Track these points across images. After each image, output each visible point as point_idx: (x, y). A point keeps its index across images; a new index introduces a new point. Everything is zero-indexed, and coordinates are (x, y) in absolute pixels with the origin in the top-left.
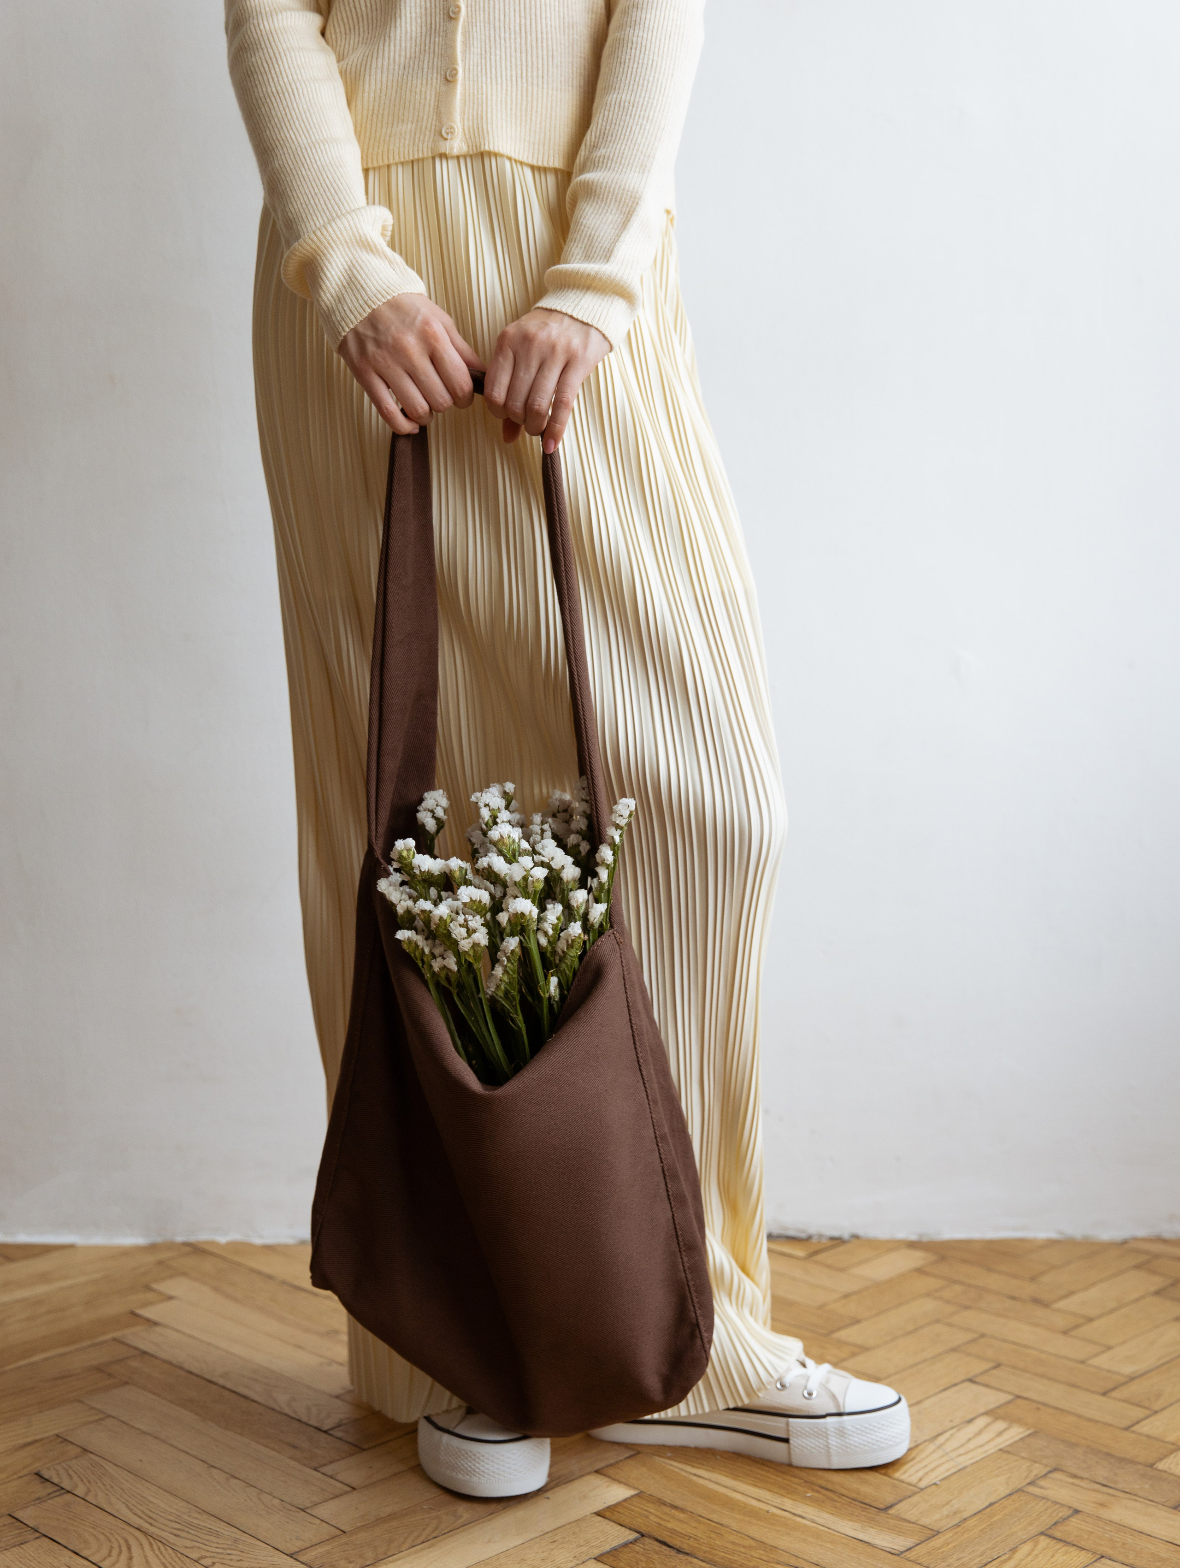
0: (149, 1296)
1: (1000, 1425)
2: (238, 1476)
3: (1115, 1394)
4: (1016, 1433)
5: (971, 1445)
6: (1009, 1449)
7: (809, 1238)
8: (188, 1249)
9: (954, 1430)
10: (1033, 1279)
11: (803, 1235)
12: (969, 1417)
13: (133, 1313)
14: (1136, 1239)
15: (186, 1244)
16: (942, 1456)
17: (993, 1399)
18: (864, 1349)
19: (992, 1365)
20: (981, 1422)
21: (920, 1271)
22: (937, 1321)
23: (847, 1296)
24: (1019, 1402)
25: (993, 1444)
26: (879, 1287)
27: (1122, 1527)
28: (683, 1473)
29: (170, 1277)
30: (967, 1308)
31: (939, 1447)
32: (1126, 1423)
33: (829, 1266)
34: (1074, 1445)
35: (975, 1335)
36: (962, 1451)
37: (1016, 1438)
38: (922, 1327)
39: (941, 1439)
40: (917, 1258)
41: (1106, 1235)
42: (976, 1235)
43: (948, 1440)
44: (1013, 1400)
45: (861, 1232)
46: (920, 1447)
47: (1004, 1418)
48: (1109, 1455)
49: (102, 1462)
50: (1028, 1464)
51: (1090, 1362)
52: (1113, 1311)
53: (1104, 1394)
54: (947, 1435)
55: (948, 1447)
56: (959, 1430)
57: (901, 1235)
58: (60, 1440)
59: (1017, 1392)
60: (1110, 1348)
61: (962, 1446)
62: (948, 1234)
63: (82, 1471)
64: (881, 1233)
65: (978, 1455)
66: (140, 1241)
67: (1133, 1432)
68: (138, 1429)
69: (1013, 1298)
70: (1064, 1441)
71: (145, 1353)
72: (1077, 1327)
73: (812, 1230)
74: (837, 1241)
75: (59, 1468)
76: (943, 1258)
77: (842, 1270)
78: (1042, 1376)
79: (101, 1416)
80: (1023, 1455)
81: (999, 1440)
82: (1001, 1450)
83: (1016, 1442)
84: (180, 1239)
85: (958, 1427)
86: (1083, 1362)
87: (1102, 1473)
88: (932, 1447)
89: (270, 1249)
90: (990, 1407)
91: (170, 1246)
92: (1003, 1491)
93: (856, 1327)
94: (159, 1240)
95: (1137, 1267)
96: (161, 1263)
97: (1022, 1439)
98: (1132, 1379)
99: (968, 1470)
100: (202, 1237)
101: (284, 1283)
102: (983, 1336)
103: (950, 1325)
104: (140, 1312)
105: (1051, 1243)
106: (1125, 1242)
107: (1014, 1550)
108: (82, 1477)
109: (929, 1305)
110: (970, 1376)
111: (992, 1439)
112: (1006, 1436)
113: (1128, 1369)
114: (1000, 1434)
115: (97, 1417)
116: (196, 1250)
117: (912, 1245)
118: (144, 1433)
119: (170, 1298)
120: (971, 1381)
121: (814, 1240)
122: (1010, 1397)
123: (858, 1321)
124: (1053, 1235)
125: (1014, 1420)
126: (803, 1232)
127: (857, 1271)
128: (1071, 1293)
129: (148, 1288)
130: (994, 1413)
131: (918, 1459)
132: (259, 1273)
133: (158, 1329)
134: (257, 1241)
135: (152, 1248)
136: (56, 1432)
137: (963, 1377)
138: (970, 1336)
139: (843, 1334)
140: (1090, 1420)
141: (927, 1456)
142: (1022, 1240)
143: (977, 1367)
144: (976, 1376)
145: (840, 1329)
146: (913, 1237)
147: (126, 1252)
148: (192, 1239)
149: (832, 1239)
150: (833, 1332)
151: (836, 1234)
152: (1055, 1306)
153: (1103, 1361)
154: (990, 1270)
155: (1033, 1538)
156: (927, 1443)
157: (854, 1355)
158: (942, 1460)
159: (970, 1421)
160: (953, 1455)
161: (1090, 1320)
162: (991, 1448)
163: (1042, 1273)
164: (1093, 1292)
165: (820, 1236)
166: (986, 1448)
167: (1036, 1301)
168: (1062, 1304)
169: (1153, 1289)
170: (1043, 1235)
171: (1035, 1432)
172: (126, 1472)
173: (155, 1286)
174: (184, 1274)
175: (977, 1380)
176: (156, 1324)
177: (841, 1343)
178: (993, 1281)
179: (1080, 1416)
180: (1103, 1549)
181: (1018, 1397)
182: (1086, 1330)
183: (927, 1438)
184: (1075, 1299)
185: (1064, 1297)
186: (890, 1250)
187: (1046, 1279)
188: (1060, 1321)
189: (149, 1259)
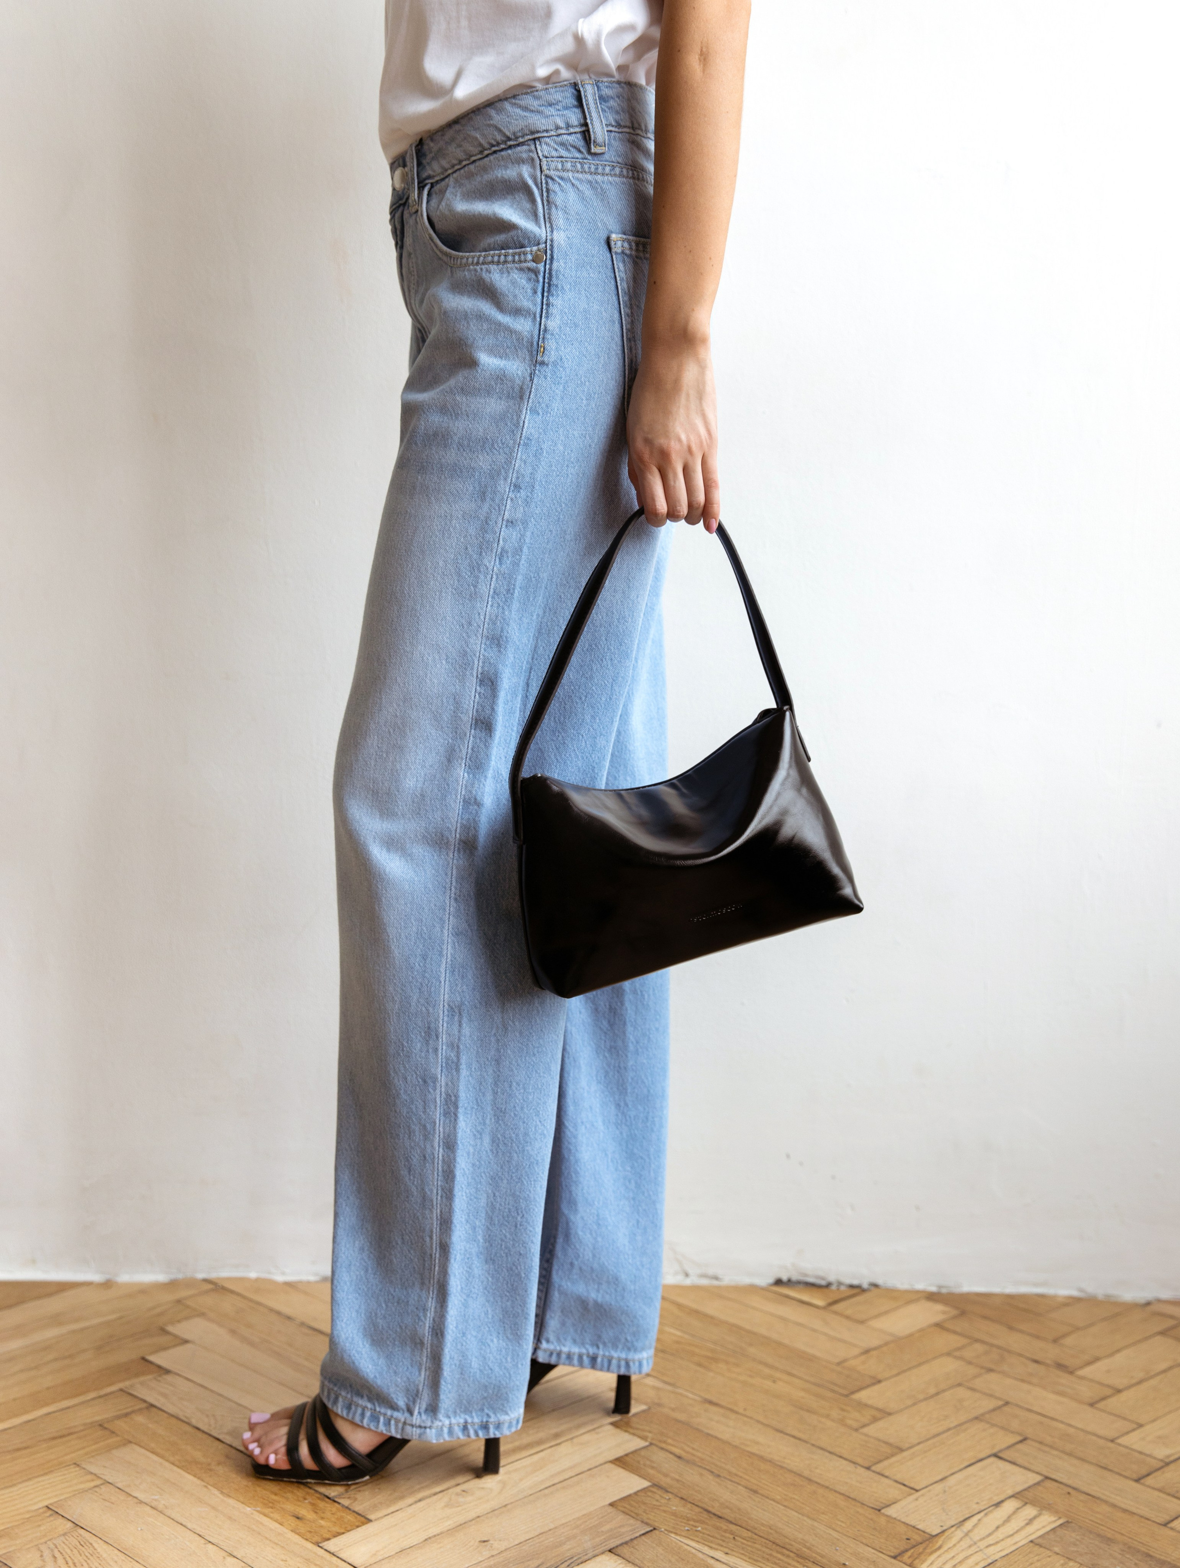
0: (163, 1340)
1: (1030, 1511)
2: (235, 1554)
3: (1149, 1481)
4: (1047, 1522)
5: (1000, 1534)
6: (1040, 1541)
7: (829, 1285)
8: (211, 1286)
9: (982, 1514)
10: (1056, 1341)
11: (823, 1283)
12: (997, 1499)
13: (143, 1359)
14: (1159, 1301)
15: (206, 1281)
16: (970, 1546)
17: (1022, 1479)
18: (886, 1413)
19: (1019, 1438)
20: (1010, 1506)
21: (939, 1325)
22: (960, 1385)
23: (867, 1352)
24: (1048, 1484)
25: (1023, 1533)
26: (900, 1343)
28: (700, 1555)
29: (187, 1318)
30: (990, 1370)
31: (967, 1534)
32: (1163, 1518)
33: (848, 1317)
34: (1109, 1541)
35: (1000, 1403)
36: (990, 1540)
37: (1048, 1528)
38: (944, 1391)
39: (969, 1525)
40: (936, 1312)
41: (1129, 1295)
42: (996, 1290)
43: (975, 1526)
44: (1042, 1481)
45: (880, 1282)
46: (946, 1534)
47: (1033, 1502)
48: (1148, 1555)
49: (93, 1540)
50: (1062, 1562)
51: (1119, 1441)
52: (1140, 1382)
53: (1137, 1481)
54: (974, 1520)
55: (976, 1535)
56: (986, 1515)
57: (920, 1286)
58: (50, 1512)
59: (1047, 1474)
60: (1141, 1426)
61: (989, 1535)
62: (967, 1288)
63: (69, 1551)
64: (902, 1284)
65: (1008, 1546)
66: (160, 1277)
67: (1172, 1529)
68: (136, 1498)
69: (1036, 1362)
70: (1099, 1535)
71: (152, 1406)
72: (1103, 1399)
73: (832, 1278)
74: (857, 1290)
75: (43, 1547)
76: (963, 1313)
77: (862, 1322)
78: (1070, 1454)
79: (98, 1482)
80: (1056, 1549)
81: (1030, 1529)
82: (1031, 1541)
83: (1048, 1533)
84: (200, 1276)
85: (986, 1511)
86: (1112, 1441)
88: (959, 1534)
89: (291, 1286)
90: (1019, 1489)
91: (190, 1283)
93: (877, 1388)
94: (180, 1276)
95: (1163, 1333)
96: (179, 1301)
97: (1053, 1530)
98: (1165, 1464)
99: (998, 1564)
100: (223, 1273)
101: (303, 1324)
102: (1007, 1403)
103: (973, 1390)
104: (151, 1358)
105: (1072, 1302)
106: (1148, 1304)
108: (68, 1559)
109: (950, 1365)
110: (995, 1451)
111: (1022, 1528)
112: (1037, 1524)
113: (1162, 1452)
114: (1030, 1522)
115: (92, 1484)
116: (216, 1287)
117: (932, 1297)
118: (141, 1502)
119: (186, 1342)
120: (996, 1455)
121: (834, 1287)
122: (1039, 1478)
123: (879, 1382)
124: (1075, 1293)
125: (1045, 1507)
126: (823, 1279)
127: (876, 1324)
128: (1097, 1359)
129: (163, 1331)
130: (1023, 1496)
131: (945, 1548)
132: (279, 1313)
133: (169, 1378)
134: (280, 1278)
135: (172, 1285)
136: (46, 1503)
137: (988, 1452)
138: (992, 1404)
139: (863, 1396)
140: (1125, 1511)
141: (955, 1545)
142: (1043, 1297)
143: (1003, 1440)
144: (1000, 1451)
145: (861, 1389)
146: (933, 1289)
147: (144, 1290)
148: (213, 1275)
149: (852, 1287)
150: (853, 1393)
151: (855, 1282)
152: (1080, 1373)
153: (1133, 1440)
154: (1011, 1328)
156: (953, 1529)
157: (875, 1420)
158: (970, 1552)
159: (998, 1504)
160: (982, 1544)
161: (1119, 1391)
162: (1022, 1539)
163: (1064, 1336)
164: (1119, 1360)
165: (840, 1284)
166: (1017, 1538)
167: (1060, 1366)
168: (1086, 1372)
170: (1064, 1292)
171: (1068, 1522)
172: (116, 1552)
173: (170, 1328)
174: (202, 1315)
175: (1000, 1455)
176: (167, 1372)
177: (862, 1406)
178: (1015, 1341)
179: (1114, 1506)
181: (1047, 1478)
182: (1113, 1403)
183: (953, 1523)
184: (1101, 1365)
185: (1089, 1363)
186: (909, 1302)
187: (1069, 1341)
188: (1086, 1392)
189: (169, 1297)
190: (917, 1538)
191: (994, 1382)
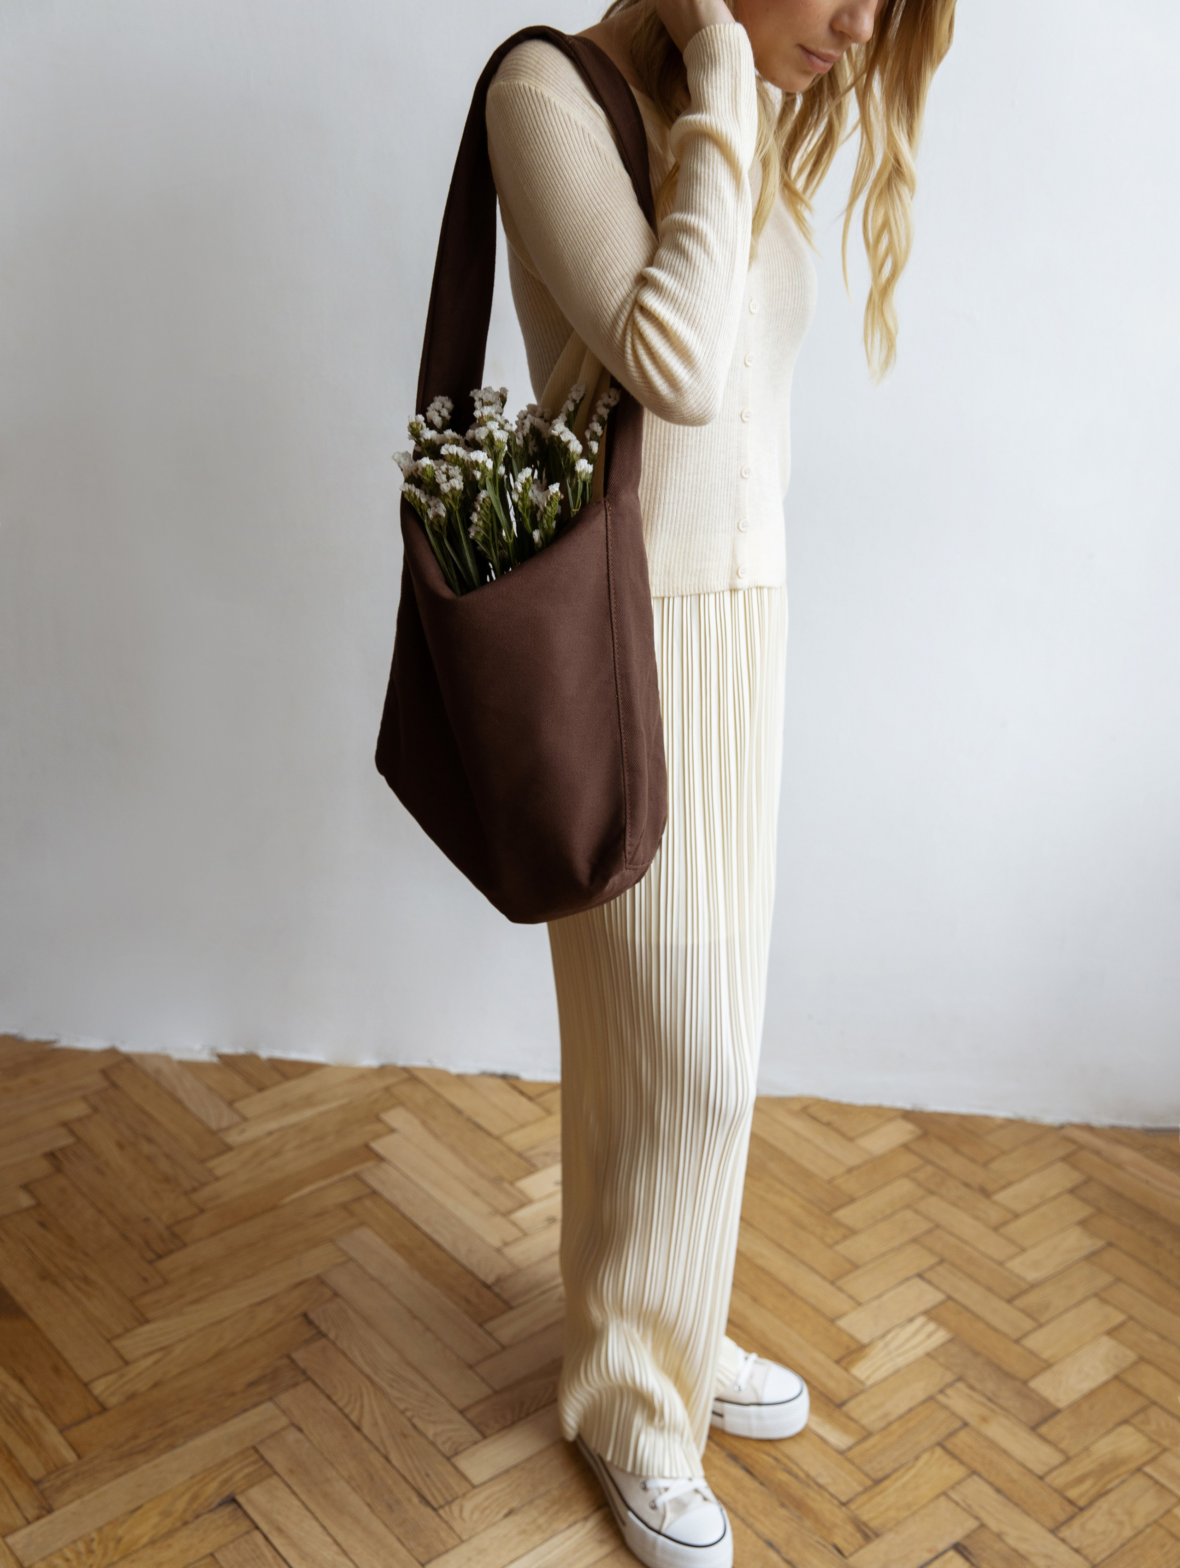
0: (378, 1127)
1: (932, 1327)
3: (1017, 1302)
4: (941, 1336)
5: (908, 1346)
6: (933, 1353)
8: (405, 1075)
9: (900, 1328)
10: (985, 1165)
12: (912, 1315)
13: (368, 1146)
15: (405, 1069)
16: (886, 1356)
17: (932, 1297)
18: (853, 1232)
19: (937, 1260)
20: (920, 1321)
21: (907, 1147)
22: (909, 1206)
23: (850, 1170)
24: (950, 1304)
25: (923, 1346)
26: (876, 1162)
27: (993, 1445)
29: (393, 1106)
30: (932, 1193)
31: (886, 1345)
32: (1015, 1335)
34: (976, 1354)
35: (932, 1225)
36: (900, 1351)
37: (940, 1342)
38: (896, 1212)
39: (889, 1337)
40: (907, 1131)
41: (1051, 1119)
42: (954, 1108)
43: (893, 1338)
44: (946, 1300)
46: (873, 1344)
47: (935, 1319)
48: (999, 1367)
49: (348, 1307)
50: (942, 1371)
51: (1007, 1265)
52: (1036, 1207)
53: (1009, 1301)
54: (894, 1333)
55: (893, 1346)
56: (903, 1328)
57: (902, 1104)
58: (319, 1281)
59: (950, 1292)
60: (1023, 1250)
61: (901, 1346)
62: (935, 1105)
63: (335, 1315)
64: (888, 1098)
65: (911, 1357)
66: (374, 1062)
67: (1021, 1345)
68: (369, 1274)
69: (967, 1185)
70: (971, 1349)
71: (374, 1193)
72: (1005, 1223)
76: (926, 1133)
77: (851, 1139)
78: (971, 1277)
79: (346, 1258)
80: (942, 1361)
81: (928, 1343)
82: (927, 1353)
83: (939, 1346)
84: (401, 1063)
85: (902, 1325)
86: (1001, 1264)
87: (990, 1386)
88: (881, 1344)
89: (461, 1079)
90: (929, 1306)
91: (394, 1070)
92: (921, 1396)
93: (851, 1207)
94: (387, 1062)
95: (1064, 1159)
96: (387, 1089)
97: (944, 1344)
98: (1033, 1286)
100: (416, 1061)
101: (469, 1120)
102: (937, 1226)
103: (917, 1211)
104: (372, 1145)
105: (1007, 1124)
106: (1062, 1127)
107: (917, 1458)
108: (335, 1321)
109: (906, 1187)
110: (920, 1270)
111: (923, 1341)
112: (934, 1338)
113: (1032, 1276)
114: (929, 1336)
115: (343, 1259)
116: (412, 1076)
117: (908, 1115)
118: (373, 1278)
119: (393, 1130)
120: (920, 1276)
122: (944, 1297)
123: (854, 1201)
124: (1010, 1114)
125: (943, 1324)
127: (863, 1142)
128: (1009, 1184)
129: (379, 1120)
130: (930, 1314)
131: (870, 1356)
132: (453, 1107)
133: (383, 1167)
134: (452, 1070)
135: (382, 1070)
136: (316, 1273)
137: (915, 1272)
138: (928, 1226)
139: (840, 1214)
140: (993, 1328)
141: (876, 1354)
142: (987, 1118)
143: (927, 1261)
144: (924, 1271)
145: (840, 1207)
146: (908, 1106)
150: (834, 1211)
152: (995, 1197)
153: (1016, 1265)
155: (931, 1448)
156: (879, 1340)
157: (845, 1238)
159: (912, 1320)
160: (894, 1355)
161: (1017, 1216)
162: (920, 1351)
163: (993, 1159)
164: (1026, 1184)
166: (918, 1350)
167: (982, 1190)
168: (1000, 1196)
169: (1069, 1185)
170: (1001, 1113)
171: (955, 1337)
173: (383, 1116)
174: (403, 1104)
175: (925, 1275)
176: (383, 1160)
177: (839, 1224)
178: (956, 1163)
180: (977, 1466)
181: (950, 1297)
182: (1011, 1228)
183: (880, 1335)
184: (1011, 1191)
185: (1004, 1187)
186: (890, 1120)
187: (995, 1165)
188: (995, 1215)
189: (379, 1084)
190: (853, 1346)
191: (934, 1206)
